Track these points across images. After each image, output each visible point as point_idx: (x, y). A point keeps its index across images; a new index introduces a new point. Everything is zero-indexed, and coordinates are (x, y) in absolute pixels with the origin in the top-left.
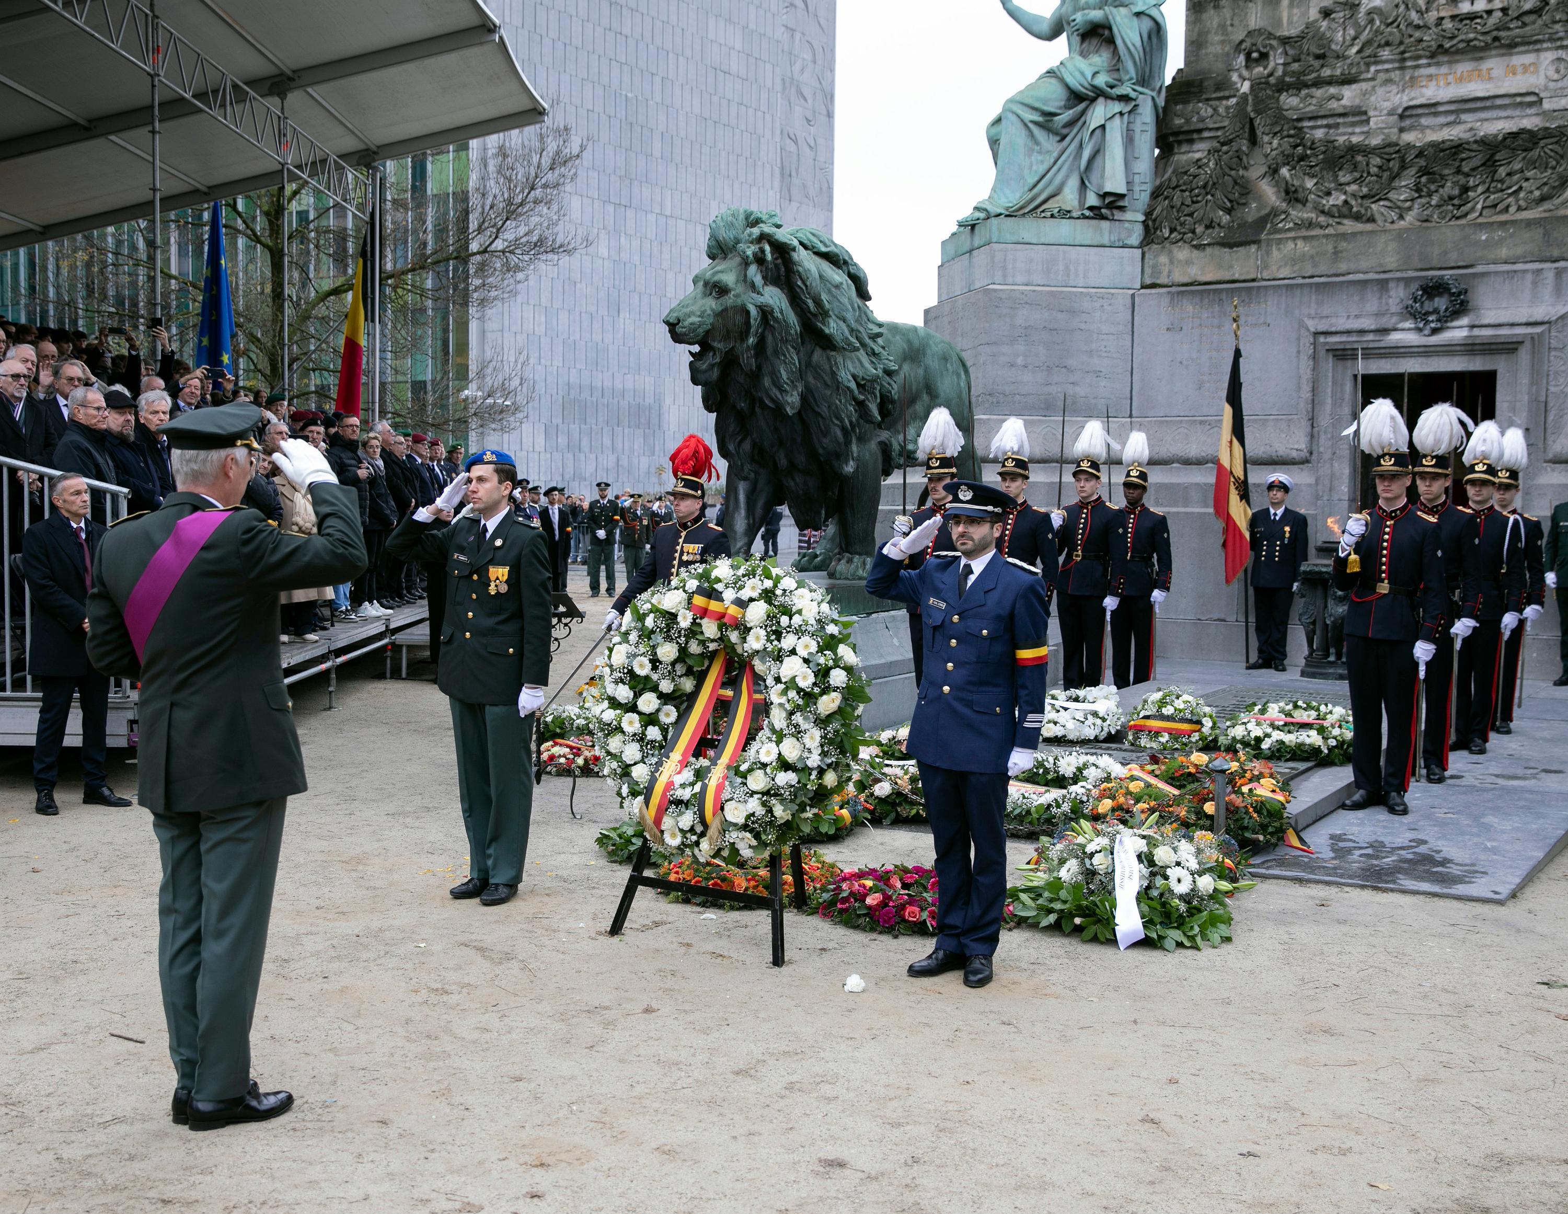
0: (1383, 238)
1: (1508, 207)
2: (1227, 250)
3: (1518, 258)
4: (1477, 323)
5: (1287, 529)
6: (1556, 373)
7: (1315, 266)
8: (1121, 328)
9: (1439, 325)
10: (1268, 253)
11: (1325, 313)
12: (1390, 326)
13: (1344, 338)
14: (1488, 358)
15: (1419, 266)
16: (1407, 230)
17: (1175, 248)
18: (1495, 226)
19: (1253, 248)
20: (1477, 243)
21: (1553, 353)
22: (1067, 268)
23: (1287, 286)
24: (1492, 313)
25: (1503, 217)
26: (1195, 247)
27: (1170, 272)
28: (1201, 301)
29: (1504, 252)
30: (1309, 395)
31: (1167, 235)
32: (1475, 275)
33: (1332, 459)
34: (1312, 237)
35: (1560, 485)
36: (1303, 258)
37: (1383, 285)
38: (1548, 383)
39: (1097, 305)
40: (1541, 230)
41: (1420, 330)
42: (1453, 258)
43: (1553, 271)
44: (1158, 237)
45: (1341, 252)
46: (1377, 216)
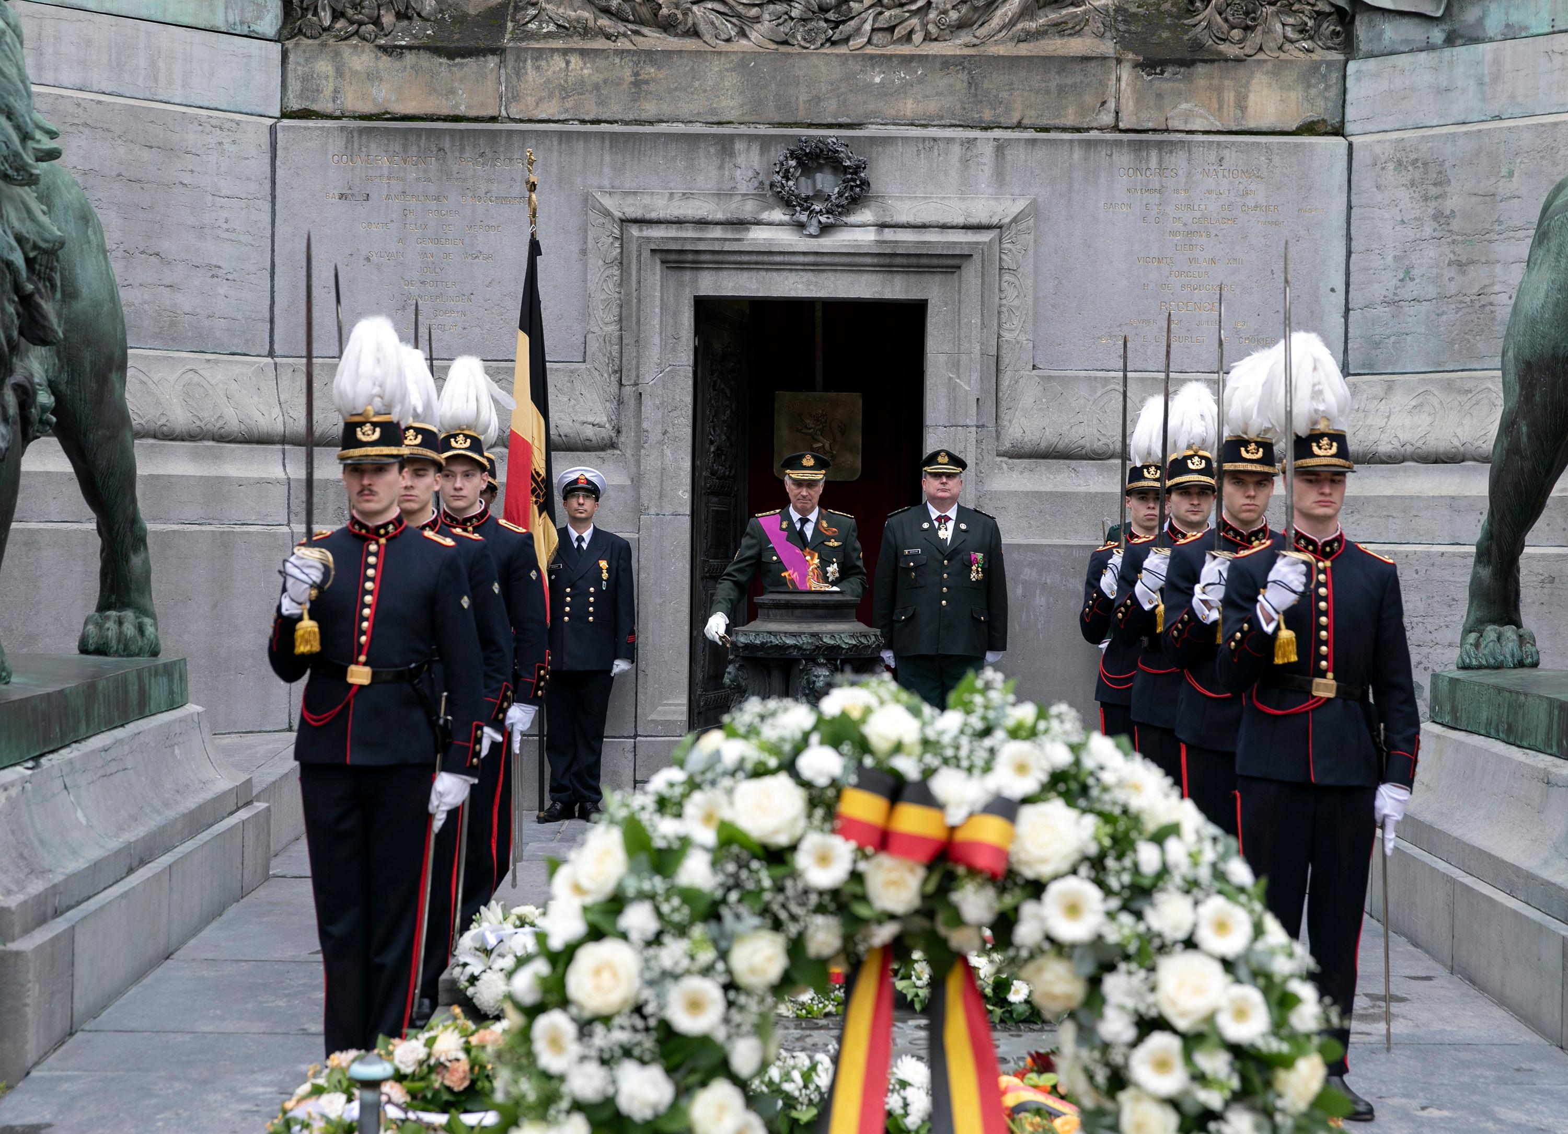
0: (716, 66)
1: (911, 32)
2: (443, 60)
3: (931, 118)
4: (888, 220)
5: (603, 564)
6: (1010, 310)
7: (601, 103)
8: (253, 187)
9: (832, 220)
10: (519, 73)
11: (629, 185)
12: (748, 217)
13: (672, 232)
14: (913, 278)
15: (777, 119)
16: (755, 55)
17: (345, 49)
18: (895, 62)
19: (492, 62)
20: (868, 87)
21: (1006, 277)
22: (153, 63)
23: (560, 133)
24: (906, 205)
25: (906, 50)
26: (384, 49)
27: (336, 91)
28: (405, 149)
29: (909, 107)
30: (613, 329)
31: (327, 23)
32: (872, 140)
33: (661, 443)
34: (596, 52)
35: (1027, 494)
36: (580, 87)
37: (725, 145)
38: (999, 326)
39: (212, 140)
40: (964, 76)
41: (801, 226)
42: (830, 110)
43: (992, 144)
44: (311, 25)
45: (646, 82)
46: (703, 27)
